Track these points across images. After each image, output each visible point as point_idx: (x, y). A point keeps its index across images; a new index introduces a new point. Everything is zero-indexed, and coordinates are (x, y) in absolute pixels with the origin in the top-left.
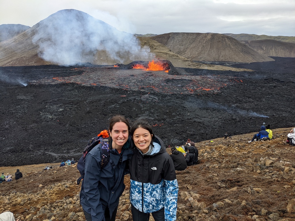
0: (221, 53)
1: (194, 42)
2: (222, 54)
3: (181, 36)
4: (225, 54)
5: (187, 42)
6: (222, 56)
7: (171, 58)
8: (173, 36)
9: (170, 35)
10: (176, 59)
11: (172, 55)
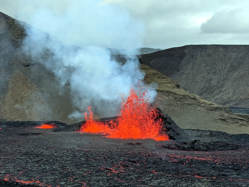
1: (241, 66)
5: (224, 65)
7: (178, 102)
8: (191, 53)
9: (186, 51)
10: (192, 105)
11: (181, 97)
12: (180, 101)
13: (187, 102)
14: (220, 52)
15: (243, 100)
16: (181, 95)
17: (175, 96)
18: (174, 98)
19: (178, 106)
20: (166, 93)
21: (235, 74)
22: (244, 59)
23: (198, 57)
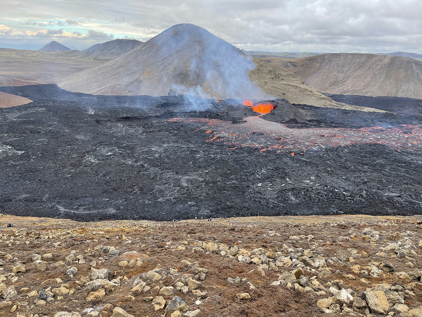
0: (401, 86)
1: (361, 68)
2: (403, 87)
3: (342, 58)
4: (408, 88)
5: (350, 68)
6: (403, 91)
7: (301, 93)
8: (330, 58)
9: (326, 57)
10: (309, 95)
11: (303, 90)
12: (302, 92)
13: (306, 93)
14: (349, 58)
15: (357, 91)
16: (304, 89)
17: (300, 89)
18: (299, 90)
19: (300, 95)
20: (295, 87)
21: (356, 74)
22: (364, 64)
23: (333, 61)
